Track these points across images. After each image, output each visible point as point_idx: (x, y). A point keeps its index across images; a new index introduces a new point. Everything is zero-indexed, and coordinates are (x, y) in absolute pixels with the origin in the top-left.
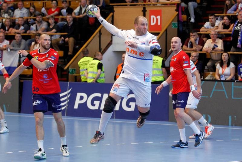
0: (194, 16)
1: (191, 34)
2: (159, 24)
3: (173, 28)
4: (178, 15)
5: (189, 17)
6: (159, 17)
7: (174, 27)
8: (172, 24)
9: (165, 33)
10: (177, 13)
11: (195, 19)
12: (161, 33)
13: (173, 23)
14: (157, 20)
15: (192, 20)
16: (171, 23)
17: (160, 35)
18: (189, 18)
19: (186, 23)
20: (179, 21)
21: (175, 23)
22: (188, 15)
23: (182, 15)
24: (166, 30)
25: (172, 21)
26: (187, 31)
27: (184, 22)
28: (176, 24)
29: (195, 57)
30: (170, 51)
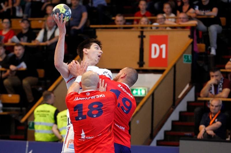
1: (212, 74)
2: (164, 56)
3: (185, 62)
4: (192, 43)
5: (209, 47)
6: (163, 46)
7: (187, 61)
8: (183, 57)
9: (173, 71)
10: (191, 40)
12: (167, 69)
13: (185, 56)
14: (161, 50)
15: (213, 52)
16: (181, 57)
17: (165, 73)
18: (208, 49)
19: (204, 56)
20: (193, 52)
21: (188, 56)
22: (208, 44)
24: (175, 66)
25: (184, 52)
26: (206, 68)
27: (201, 53)
28: (190, 58)
29: (216, 106)
30: (180, 96)
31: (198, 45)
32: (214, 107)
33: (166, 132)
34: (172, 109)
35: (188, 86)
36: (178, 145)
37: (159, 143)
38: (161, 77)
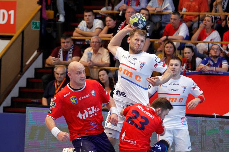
0: (63, 12)
2: (12, 22)
3: (33, 29)
4: (41, 10)
5: (58, 14)
6: (12, 12)
7: (35, 28)
8: (32, 23)
9: (21, 36)
10: (40, 7)
11: (65, 17)
12: (15, 36)
13: (33, 22)
14: (9, 16)
15: (62, 19)
16: (30, 22)
17: (13, 39)
18: (57, 16)
19: (52, 23)
20: (42, 19)
21: (36, 23)
22: (56, 11)
23: (47, 9)
24: (23, 32)
25: (32, 19)
26: (54, 35)
27: (50, 20)
28: (38, 24)
29: (62, 74)
30: (28, 63)
31: (47, 11)
32: (59, 76)
33: (13, 99)
34: (19, 75)
35: (36, 53)
36: (25, 112)
37: (5, 109)
38: (9, 43)
